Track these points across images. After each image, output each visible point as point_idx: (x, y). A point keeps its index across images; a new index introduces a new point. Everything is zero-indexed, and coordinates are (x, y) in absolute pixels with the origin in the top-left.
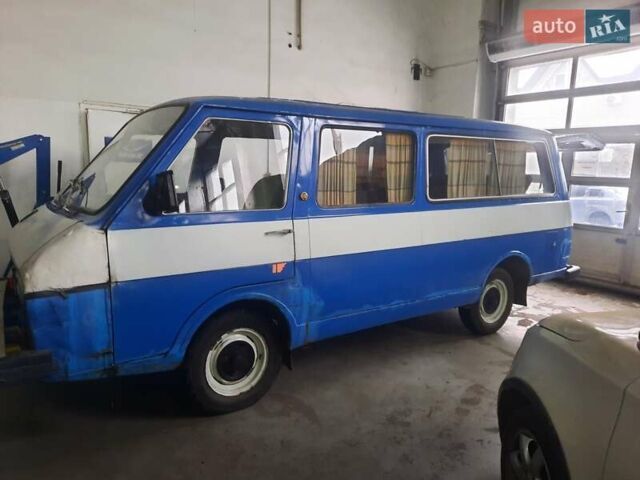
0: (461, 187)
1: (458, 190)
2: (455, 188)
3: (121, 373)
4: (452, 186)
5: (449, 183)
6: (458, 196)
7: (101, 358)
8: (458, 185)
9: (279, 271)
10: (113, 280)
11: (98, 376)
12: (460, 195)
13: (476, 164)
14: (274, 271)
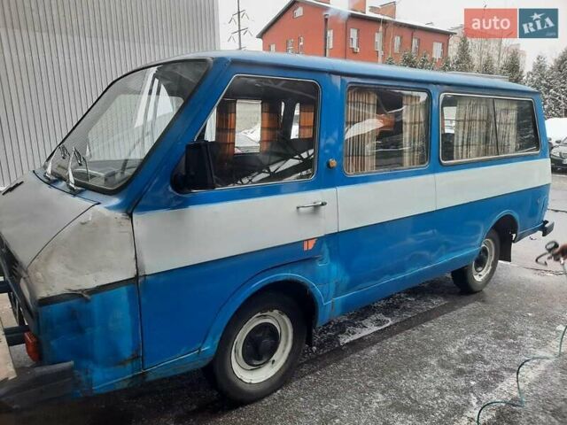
0: (465, 147)
1: (462, 150)
2: (460, 148)
3: (151, 377)
4: (457, 146)
5: (455, 144)
6: (462, 158)
7: (129, 365)
8: (462, 146)
9: (310, 248)
10: (141, 274)
11: (125, 385)
12: (464, 156)
13: (478, 123)
14: (305, 249)
